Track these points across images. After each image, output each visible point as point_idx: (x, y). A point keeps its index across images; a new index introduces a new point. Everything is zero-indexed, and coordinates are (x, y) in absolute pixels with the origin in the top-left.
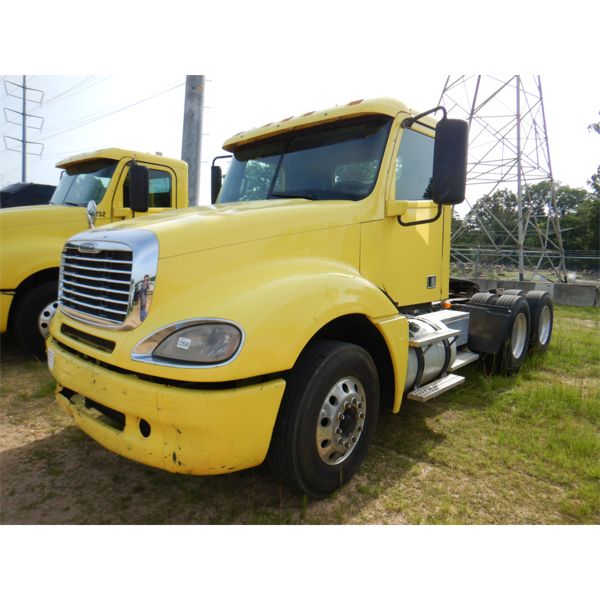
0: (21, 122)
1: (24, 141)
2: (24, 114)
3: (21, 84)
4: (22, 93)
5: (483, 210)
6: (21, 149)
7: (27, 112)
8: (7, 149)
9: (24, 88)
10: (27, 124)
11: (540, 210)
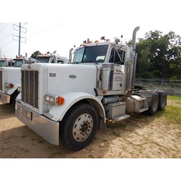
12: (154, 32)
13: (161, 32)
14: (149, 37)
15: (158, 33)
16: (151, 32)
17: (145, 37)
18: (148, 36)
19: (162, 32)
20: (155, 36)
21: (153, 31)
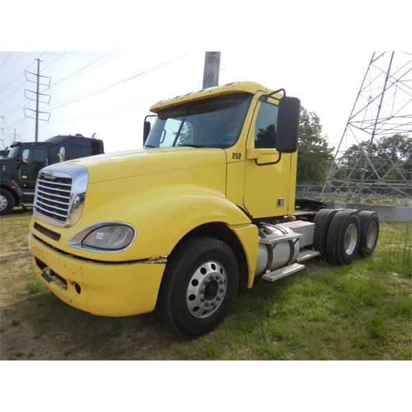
0: (35, 99)
1: (37, 112)
2: (38, 93)
3: (36, 73)
4: (36, 79)
5: (351, 155)
6: (35, 117)
7: (40, 92)
8: (26, 117)
9: (38, 75)
10: (40, 100)
11: (393, 155)
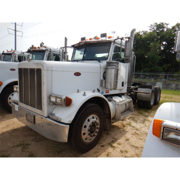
12: (160, 24)
13: (167, 24)
14: (153, 30)
15: (163, 25)
16: (156, 24)
17: (150, 30)
18: (153, 28)
19: (169, 24)
20: (161, 28)
21: (158, 23)
